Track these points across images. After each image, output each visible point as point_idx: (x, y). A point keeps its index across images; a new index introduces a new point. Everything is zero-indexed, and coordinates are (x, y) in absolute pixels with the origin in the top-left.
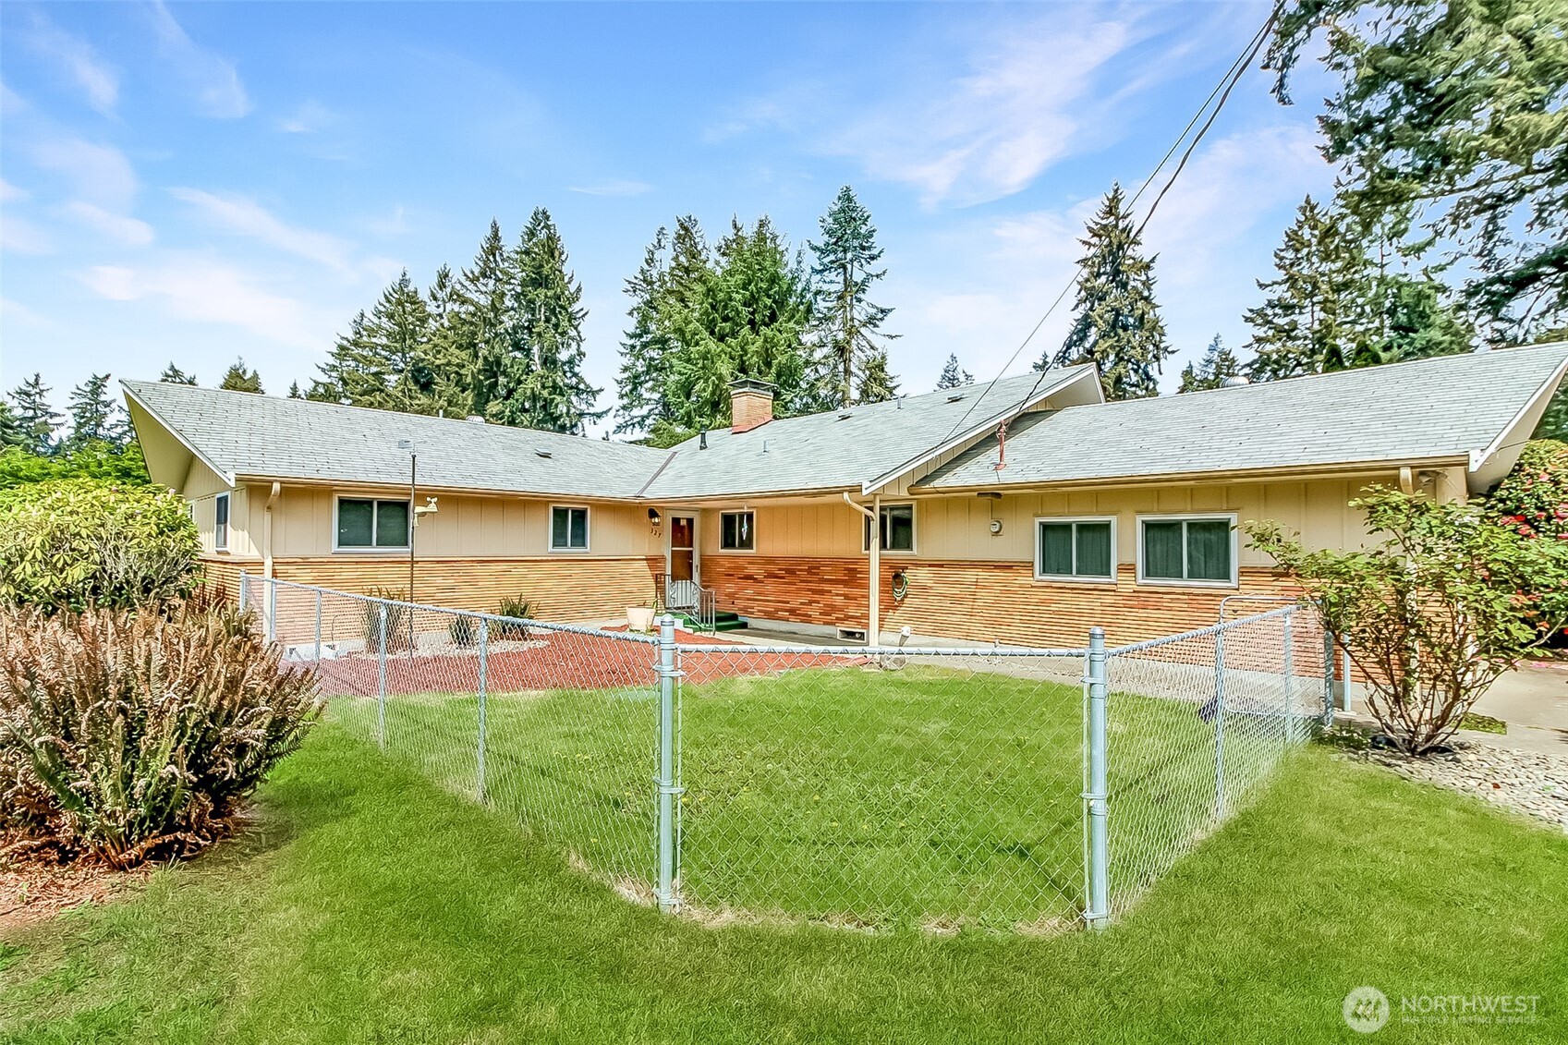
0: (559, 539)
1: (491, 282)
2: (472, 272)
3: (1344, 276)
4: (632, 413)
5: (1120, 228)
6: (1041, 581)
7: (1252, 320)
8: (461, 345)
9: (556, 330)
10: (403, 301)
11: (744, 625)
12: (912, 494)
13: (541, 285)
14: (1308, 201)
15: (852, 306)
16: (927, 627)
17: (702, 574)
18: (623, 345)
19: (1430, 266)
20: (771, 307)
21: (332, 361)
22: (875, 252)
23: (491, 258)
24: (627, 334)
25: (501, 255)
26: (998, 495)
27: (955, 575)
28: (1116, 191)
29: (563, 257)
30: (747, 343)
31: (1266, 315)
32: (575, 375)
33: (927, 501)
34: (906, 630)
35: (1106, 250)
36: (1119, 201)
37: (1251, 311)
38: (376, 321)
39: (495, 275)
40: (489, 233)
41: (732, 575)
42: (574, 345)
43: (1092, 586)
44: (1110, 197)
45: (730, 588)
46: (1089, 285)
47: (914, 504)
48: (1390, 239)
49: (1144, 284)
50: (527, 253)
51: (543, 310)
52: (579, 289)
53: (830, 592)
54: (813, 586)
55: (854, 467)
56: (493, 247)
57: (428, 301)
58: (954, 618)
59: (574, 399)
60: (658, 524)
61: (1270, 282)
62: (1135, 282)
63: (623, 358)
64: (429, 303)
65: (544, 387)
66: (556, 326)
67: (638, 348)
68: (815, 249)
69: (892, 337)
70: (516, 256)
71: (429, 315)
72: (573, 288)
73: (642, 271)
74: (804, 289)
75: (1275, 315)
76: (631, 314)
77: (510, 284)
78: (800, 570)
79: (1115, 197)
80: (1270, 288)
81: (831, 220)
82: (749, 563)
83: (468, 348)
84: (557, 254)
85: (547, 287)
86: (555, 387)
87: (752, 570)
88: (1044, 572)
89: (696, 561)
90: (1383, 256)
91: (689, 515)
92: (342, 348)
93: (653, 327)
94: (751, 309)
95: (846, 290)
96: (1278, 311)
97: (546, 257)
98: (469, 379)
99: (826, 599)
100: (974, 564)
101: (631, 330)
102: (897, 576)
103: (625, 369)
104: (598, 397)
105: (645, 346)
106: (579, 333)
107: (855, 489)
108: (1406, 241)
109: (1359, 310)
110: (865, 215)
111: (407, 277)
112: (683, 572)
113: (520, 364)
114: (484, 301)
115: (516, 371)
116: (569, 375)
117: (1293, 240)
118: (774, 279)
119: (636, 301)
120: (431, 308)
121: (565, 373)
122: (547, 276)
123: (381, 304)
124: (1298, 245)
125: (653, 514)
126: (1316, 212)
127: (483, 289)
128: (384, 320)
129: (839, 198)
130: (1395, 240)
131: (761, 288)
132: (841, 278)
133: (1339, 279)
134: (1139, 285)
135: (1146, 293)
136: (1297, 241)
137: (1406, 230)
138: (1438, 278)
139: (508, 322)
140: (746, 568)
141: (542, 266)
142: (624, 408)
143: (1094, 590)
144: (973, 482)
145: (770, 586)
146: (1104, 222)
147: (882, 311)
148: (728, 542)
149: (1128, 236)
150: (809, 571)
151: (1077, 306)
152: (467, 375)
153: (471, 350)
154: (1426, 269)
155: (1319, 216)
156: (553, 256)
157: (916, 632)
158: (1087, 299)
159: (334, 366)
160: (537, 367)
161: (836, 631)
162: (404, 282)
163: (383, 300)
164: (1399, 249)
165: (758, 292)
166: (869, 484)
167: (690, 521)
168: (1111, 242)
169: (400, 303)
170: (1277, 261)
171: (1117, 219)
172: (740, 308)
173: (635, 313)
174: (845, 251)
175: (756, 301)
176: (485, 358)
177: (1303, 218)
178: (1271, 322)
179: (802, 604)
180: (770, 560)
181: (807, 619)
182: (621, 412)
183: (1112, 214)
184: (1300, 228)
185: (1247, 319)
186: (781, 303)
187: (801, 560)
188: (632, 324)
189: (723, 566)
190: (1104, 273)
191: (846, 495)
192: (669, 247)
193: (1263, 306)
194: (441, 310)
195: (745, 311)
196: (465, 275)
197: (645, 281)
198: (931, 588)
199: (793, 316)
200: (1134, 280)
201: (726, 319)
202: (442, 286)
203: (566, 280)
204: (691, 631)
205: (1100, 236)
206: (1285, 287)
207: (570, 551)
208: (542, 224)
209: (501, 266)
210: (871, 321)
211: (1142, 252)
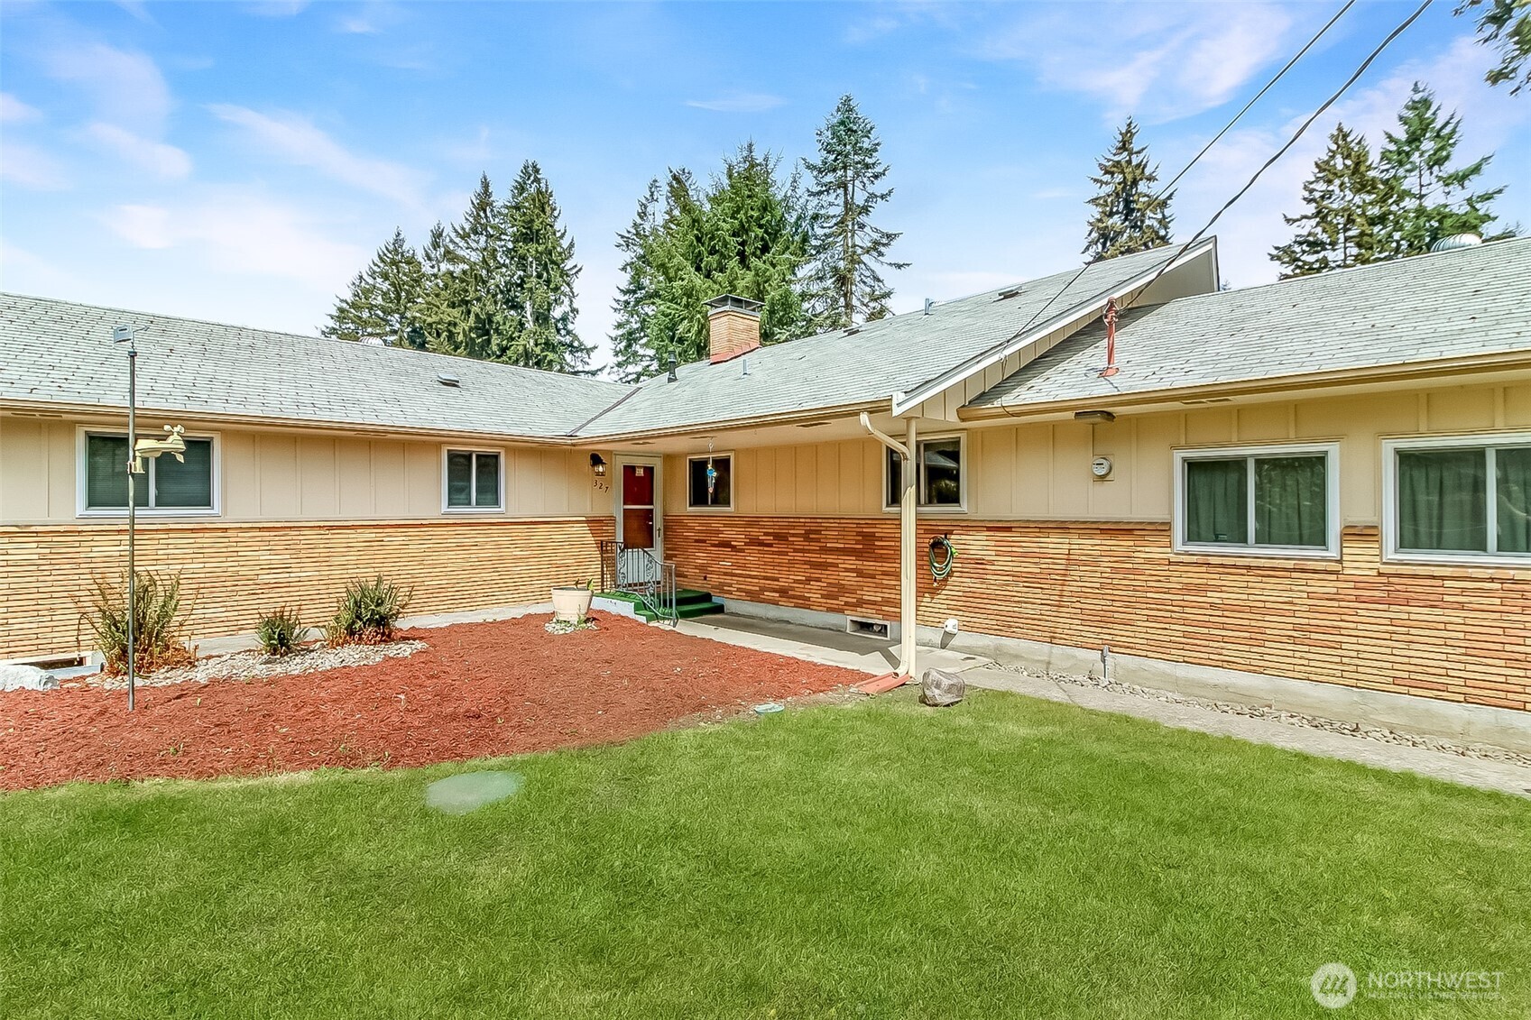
0: (457, 493)
1: (483, 239)
2: (463, 229)
3: (1381, 207)
4: (626, 371)
5: (1134, 163)
6: (1187, 553)
7: (1279, 258)
8: (454, 303)
9: (548, 286)
10: (395, 259)
11: (719, 609)
12: (963, 420)
13: (532, 240)
14: (1340, 129)
15: (853, 232)
16: (980, 620)
17: (666, 539)
18: (618, 301)
19: (1477, 194)
20: (763, 239)
21: (331, 323)
22: (878, 169)
23: (482, 214)
24: (622, 291)
25: (492, 210)
26: (1109, 416)
27: (1029, 543)
28: (1129, 125)
29: (556, 213)
30: (736, 278)
31: (1294, 252)
32: (569, 333)
33: (984, 432)
34: (951, 624)
35: (1120, 187)
36: (1132, 135)
37: (1277, 248)
38: (371, 281)
39: (487, 231)
40: (479, 189)
41: (704, 541)
42: (567, 301)
43: (1290, 564)
44: (1124, 131)
45: (701, 557)
46: (1100, 225)
47: (963, 436)
48: (1431, 168)
49: (1160, 222)
50: (517, 208)
51: (534, 266)
52: (572, 245)
53: (836, 565)
54: (815, 558)
55: (874, 379)
56: (483, 203)
57: (422, 261)
58: (1029, 610)
59: (568, 357)
60: (603, 474)
61: (1299, 217)
62: (1151, 220)
63: (616, 314)
64: (423, 263)
65: (536, 345)
66: (548, 282)
67: (632, 303)
68: (810, 167)
69: (899, 266)
70: (507, 211)
71: (424, 275)
72: (565, 243)
73: (635, 225)
74: (799, 218)
75: (1304, 252)
76: (624, 269)
77: (501, 240)
78: (794, 535)
79: (1128, 131)
80: (1298, 223)
81: (829, 134)
82: (725, 525)
83: (460, 306)
84: (548, 209)
85: (538, 242)
86: (547, 343)
87: (728, 534)
88: (1189, 540)
89: (658, 523)
90: (1422, 186)
91: (648, 462)
92: (341, 310)
93: (646, 282)
94: (740, 240)
95: (847, 214)
96: (1305, 247)
97: (537, 211)
98: (461, 338)
99: (829, 576)
100: (1063, 527)
101: (624, 286)
102: (936, 545)
103: (620, 326)
104: (592, 354)
105: (638, 302)
106: (571, 289)
107: (879, 408)
108: (1449, 168)
109: (1394, 245)
110: (868, 127)
111: (401, 237)
112: (640, 538)
113: (512, 320)
114: (475, 257)
115: (507, 328)
116: (563, 332)
117: (1325, 170)
118: (766, 207)
119: (628, 256)
120: (427, 268)
121: (558, 331)
122: (538, 231)
123: (376, 265)
124: (1331, 177)
125: (596, 460)
126: (1349, 139)
127: (474, 245)
128: (379, 280)
129: (838, 110)
130: (1436, 168)
131: (752, 217)
132: (841, 201)
133: (1374, 211)
134: (1156, 224)
135: (1162, 233)
136: (1329, 171)
137: (1447, 157)
138: (1483, 208)
139: (499, 279)
140: (722, 532)
141: (532, 221)
142: (619, 365)
143: (1295, 570)
144: (1066, 394)
145: (752, 557)
146: (1117, 158)
147: (888, 236)
148: (699, 497)
149: (1143, 172)
150: (806, 536)
151: (1087, 249)
152: (459, 333)
153: (464, 308)
154: (1471, 198)
155: (1353, 145)
156: (543, 211)
157: (967, 627)
158: (1098, 241)
159: (334, 329)
160: (530, 325)
161: (846, 620)
162: (398, 241)
163: (377, 260)
164: (1439, 178)
165: (748, 222)
166: (902, 397)
167: (649, 471)
168: (1125, 178)
169: (394, 263)
170: (1306, 194)
171: (1131, 154)
172: (727, 238)
173: (628, 267)
174: (845, 168)
175: (747, 231)
176: (477, 316)
177: (1334, 147)
178: (1298, 260)
179: (796, 581)
180: (753, 522)
181: (805, 603)
182: (616, 369)
183: (1126, 150)
184: (1333, 157)
185: (1273, 258)
186: (775, 235)
187: (793, 521)
188: (624, 280)
189: (691, 529)
190: (1117, 212)
191: (864, 418)
192: (662, 200)
193: (1290, 242)
194: (436, 270)
195: (733, 241)
196: (456, 231)
197: (637, 234)
198: (992, 563)
199: (788, 248)
200: (1149, 218)
201: (712, 252)
202: (436, 245)
203: (558, 234)
204: (643, 619)
205: (1112, 174)
206: (1314, 222)
207: (475, 511)
208: (532, 178)
209: (492, 222)
210: (876, 247)
211: (1156, 189)
